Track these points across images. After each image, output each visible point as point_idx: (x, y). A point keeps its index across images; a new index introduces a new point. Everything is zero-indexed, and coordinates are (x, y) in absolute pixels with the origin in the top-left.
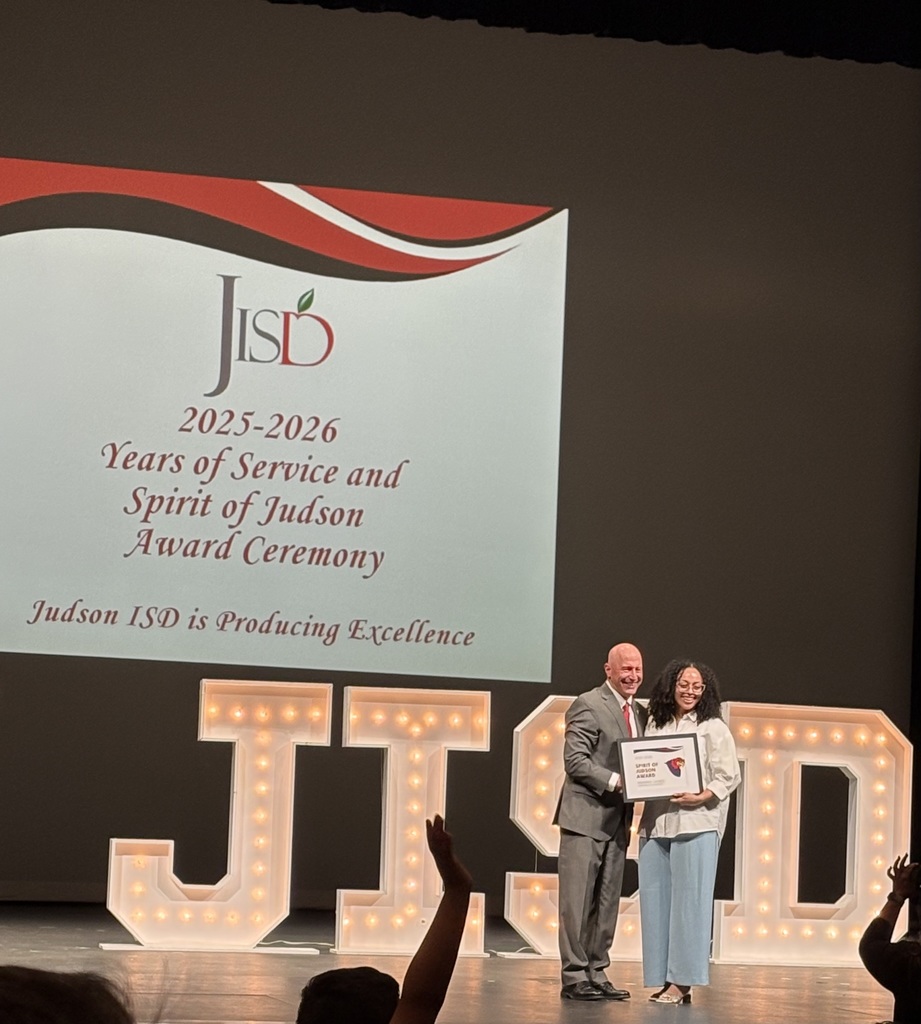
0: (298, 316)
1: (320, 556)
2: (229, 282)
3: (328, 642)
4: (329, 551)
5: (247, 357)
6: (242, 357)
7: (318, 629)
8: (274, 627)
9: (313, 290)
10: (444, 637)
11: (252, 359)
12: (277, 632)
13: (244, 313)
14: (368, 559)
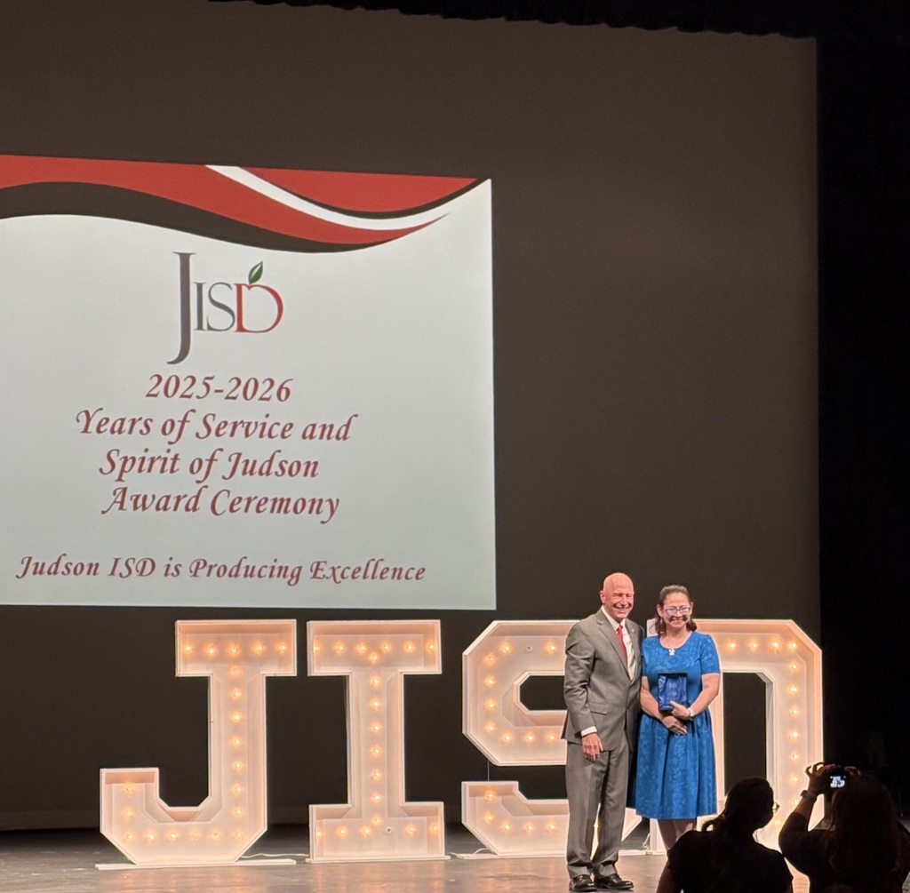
0: (249, 287)
1: (281, 505)
2: (185, 259)
3: (293, 582)
4: (289, 500)
5: (205, 326)
6: (200, 327)
7: (283, 571)
8: (242, 571)
9: (261, 263)
10: (397, 573)
11: (210, 328)
12: (245, 576)
13: (200, 286)
14: (326, 507)
